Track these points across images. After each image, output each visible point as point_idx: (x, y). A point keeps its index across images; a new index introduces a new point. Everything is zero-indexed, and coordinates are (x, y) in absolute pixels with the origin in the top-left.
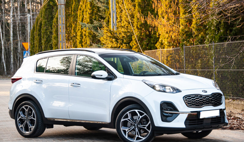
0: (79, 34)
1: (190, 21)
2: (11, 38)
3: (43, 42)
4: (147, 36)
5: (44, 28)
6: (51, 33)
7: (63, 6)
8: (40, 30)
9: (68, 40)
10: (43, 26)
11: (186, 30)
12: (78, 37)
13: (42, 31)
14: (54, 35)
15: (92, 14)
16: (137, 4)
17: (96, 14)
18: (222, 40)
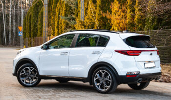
0: (56, 22)
1: (133, 17)
2: (10, 24)
3: (32, 26)
4: (103, 25)
5: (32, 19)
6: (37, 21)
7: (47, 6)
8: (30, 20)
9: (49, 26)
10: (32, 17)
11: (131, 22)
12: (56, 25)
13: (32, 20)
14: (39, 23)
15: (66, 11)
16: (98, 6)
17: (69, 11)
18: (155, 28)
